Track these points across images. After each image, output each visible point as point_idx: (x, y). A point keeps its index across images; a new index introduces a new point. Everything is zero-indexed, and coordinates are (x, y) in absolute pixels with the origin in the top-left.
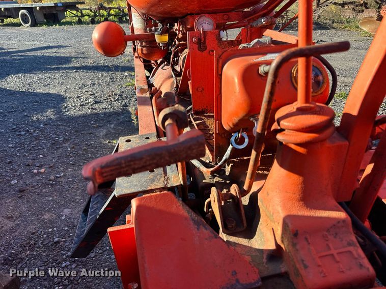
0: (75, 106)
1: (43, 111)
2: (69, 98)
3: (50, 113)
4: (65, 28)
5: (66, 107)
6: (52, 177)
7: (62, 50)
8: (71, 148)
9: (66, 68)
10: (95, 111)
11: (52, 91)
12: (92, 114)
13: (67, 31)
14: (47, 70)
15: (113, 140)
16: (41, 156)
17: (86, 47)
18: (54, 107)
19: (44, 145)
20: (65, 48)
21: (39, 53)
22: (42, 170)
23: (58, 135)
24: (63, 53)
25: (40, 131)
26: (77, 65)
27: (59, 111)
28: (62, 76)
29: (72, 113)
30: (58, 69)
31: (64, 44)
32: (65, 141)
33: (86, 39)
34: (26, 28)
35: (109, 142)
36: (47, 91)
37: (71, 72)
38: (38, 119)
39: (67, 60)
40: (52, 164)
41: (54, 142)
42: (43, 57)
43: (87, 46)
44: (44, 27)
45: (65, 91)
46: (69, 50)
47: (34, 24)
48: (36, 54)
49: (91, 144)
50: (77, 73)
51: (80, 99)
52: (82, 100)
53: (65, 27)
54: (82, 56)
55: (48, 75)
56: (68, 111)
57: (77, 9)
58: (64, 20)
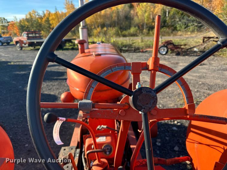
9: (61, 79)
21: (49, 69)
24: (61, 69)
28: (58, 84)
36: (49, 93)
39: (62, 74)
42: (51, 72)
50: (66, 83)
53: (65, 52)
57: (72, 42)
58: (65, 48)
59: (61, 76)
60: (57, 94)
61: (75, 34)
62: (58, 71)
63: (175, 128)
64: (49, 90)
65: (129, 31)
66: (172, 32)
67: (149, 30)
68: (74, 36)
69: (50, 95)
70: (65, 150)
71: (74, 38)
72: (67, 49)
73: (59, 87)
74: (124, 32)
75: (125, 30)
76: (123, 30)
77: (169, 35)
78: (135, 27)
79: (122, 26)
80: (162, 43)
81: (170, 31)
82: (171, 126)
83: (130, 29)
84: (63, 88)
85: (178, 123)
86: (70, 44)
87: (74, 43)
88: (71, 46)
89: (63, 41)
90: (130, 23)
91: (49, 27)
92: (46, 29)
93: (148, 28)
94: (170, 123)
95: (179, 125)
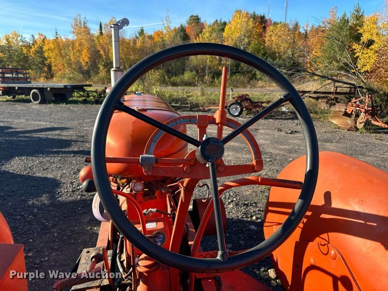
0: (67, 191)
1: (39, 195)
2: (64, 183)
3: (45, 199)
4: (71, 107)
5: (59, 193)
6: (38, 261)
7: (65, 133)
8: (58, 234)
9: (65, 152)
10: (84, 197)
11: (50, 176)
12: (81, 200)
13: (72, 111)
14: (48, 153)
15: (95, 226)
16: (31, 240)
17: (86, 130)
18: (49, 192)
19: (35, 230)
20: (68, 130)
21: (43, 135)
22: (30, 254)
23: (49, 220)
24: (65, 135)
25: (33, 216)
26: (76, 149)
27: (53, 197)
28: (60, 160)
29: (64, 198)
30: (58, 153)
31: (67, 126)
32: (54, 226)
33: (88, 120)
34: (35, 106)
35: (91, 229)
36: (44, 175)
37: (69, 157)
38: (33, 203)
39: (68, 143)
40: (39, 249)
41: (43, 227)
42: (47, 139)
43: (87, 128)
44: (52, 105)
45: (61, 176)
46: (71, 132)
47: (43, 102)
48: (41, 136)
49: (75, 230)
50: (74, 158)
51: (72, 185)
52: (74, 186)
53: (71, 106)
54: (81, 139)
55: (48, 159)
56: (61, 196)
57: (84, 91)
58: (71, 99)
59: (65, 147)
60: (58, 178)
61: (90, 77)
62: (60, 138)
63: (253, 227)
64: (44, 170)
65: (181, 76)
66: (249, 82)
67: (213, 77)
68: (87, 80)
69: (46, 178)
71: (88, 83)
72: (76, 102)
73: (61, 166)
74: (174, 79)
75: (176, 75)
76: (173, 75)
77: (245, 87)
78: (191, 71)
79: (170, 68)
80: (234, 98)
81: (246, 80)
82: (247, 224)
83: (183, 74)
84: (69, 168)
85: (257, 218)
86: (82, 93)
87: (88, 91)
88: (83, 96)
89: (70, 88)
90: (184, 65)
91: (43, 63)
92: (37, 65)
93: (212, 74)
94: (245, 219)
95: (260, 222)
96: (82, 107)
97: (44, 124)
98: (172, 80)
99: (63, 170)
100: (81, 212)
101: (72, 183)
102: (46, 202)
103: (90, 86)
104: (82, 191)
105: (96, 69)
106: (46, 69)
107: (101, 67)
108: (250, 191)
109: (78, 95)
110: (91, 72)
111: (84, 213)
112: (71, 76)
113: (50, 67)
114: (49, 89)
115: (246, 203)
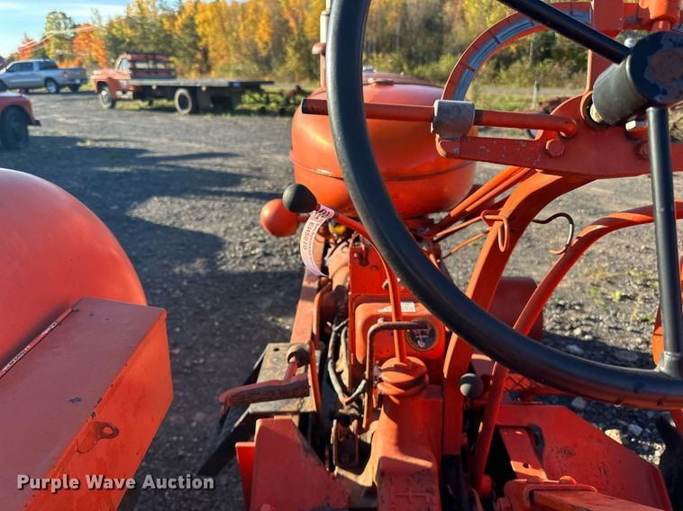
0: (235, 257)
1: (190, 259)
2: (230, 243)
3: (199, 265)
4: (240, 121)
5: (222, 258)
6: (188, 364)
7: (231, 162)
8: (221, 323)
9: (231, 194)
10: (262, 268)
11: (207, 230)
12: (257, 273)
13: (242, 127)
14: (204, 194)
15: (280, 316)
16: (178, 330)
17: (265, 159)
18: (206, 256)
19: (183, 314)
20: (235, 158)
21: (195, 164)
22: (177, 351)
23: (206, 300)
24: (231, 166)
25: (182, 291)
26: (248, 189)
27: (212, 263)
28: (224, 206)
29: (229, 267)
30: (219, 194)
31: (233, 151)
32: (214, 310)
33: (268, 143)
34: (183, 116)
35: (273, 320)
36: (199, 229)
37: (238, 202)
38: (181, 272)
39: (235, 179)
40: (190, 344)
41: (198, 310)
42: (202, 171)
43: (267, 156)
44: (208, 117)
45: (225, 232)
46: (240, 162)
47: (196, 111)
48: (192, 166)
49: (248, 320)
50: (246, 204)
51: (244, 247)
52: (246, 249)
53: (240, 119)
54: (257, 174)
55: (204, 202)
56: (225, 264)
57: (261, 92)
58: (239, 107)
59: (231, 185)
60: (221, 234)
61: (270, 69)
62: (223, 170)
63: (574, 348)
64: (198, 220)
65: (434, 65)
66: (570, 76)
67: (497, 67)
68: (265, 75)
69: (201, 234)
70: (277, 350)
71: (267, 79)
72: (247, 112)
73: (226, 215)
74: (420, 69)
75: (424, 63)
76: (417, 63)
77: (560, 85)
78: (455, 54)
79: (414, 50)
80: (541, 104)
81: (564, 72)
82: (563, 342)
83: (437, 60)
84: (237, 219)
85: (584, 333)
86: (257, 96)
87: (267, 93)
88: (259, 102)
89: (237, 87)
90: (441, 43)
91: (194, 45)
92: (185, 50)
93: (495, 60)
94: (558, 333)
95: (588, 341)
96: (258, 121)
97: (197, 147)
98: (416, 71)
99: (227, 222)
100: (257, 291)
101: (242, 244)
102: (201, 271)
103: (271, 83)
104: (258, 258)
105: (281, 56)
106: (199, 56)
107: (290, 51)
108: (569, 281)
109: (252, 100)
110: (274, 60)
111: (262, 294)
112: (240, 67)
113: (205, 52)
114: (204, 89)
115: (561, 302)
